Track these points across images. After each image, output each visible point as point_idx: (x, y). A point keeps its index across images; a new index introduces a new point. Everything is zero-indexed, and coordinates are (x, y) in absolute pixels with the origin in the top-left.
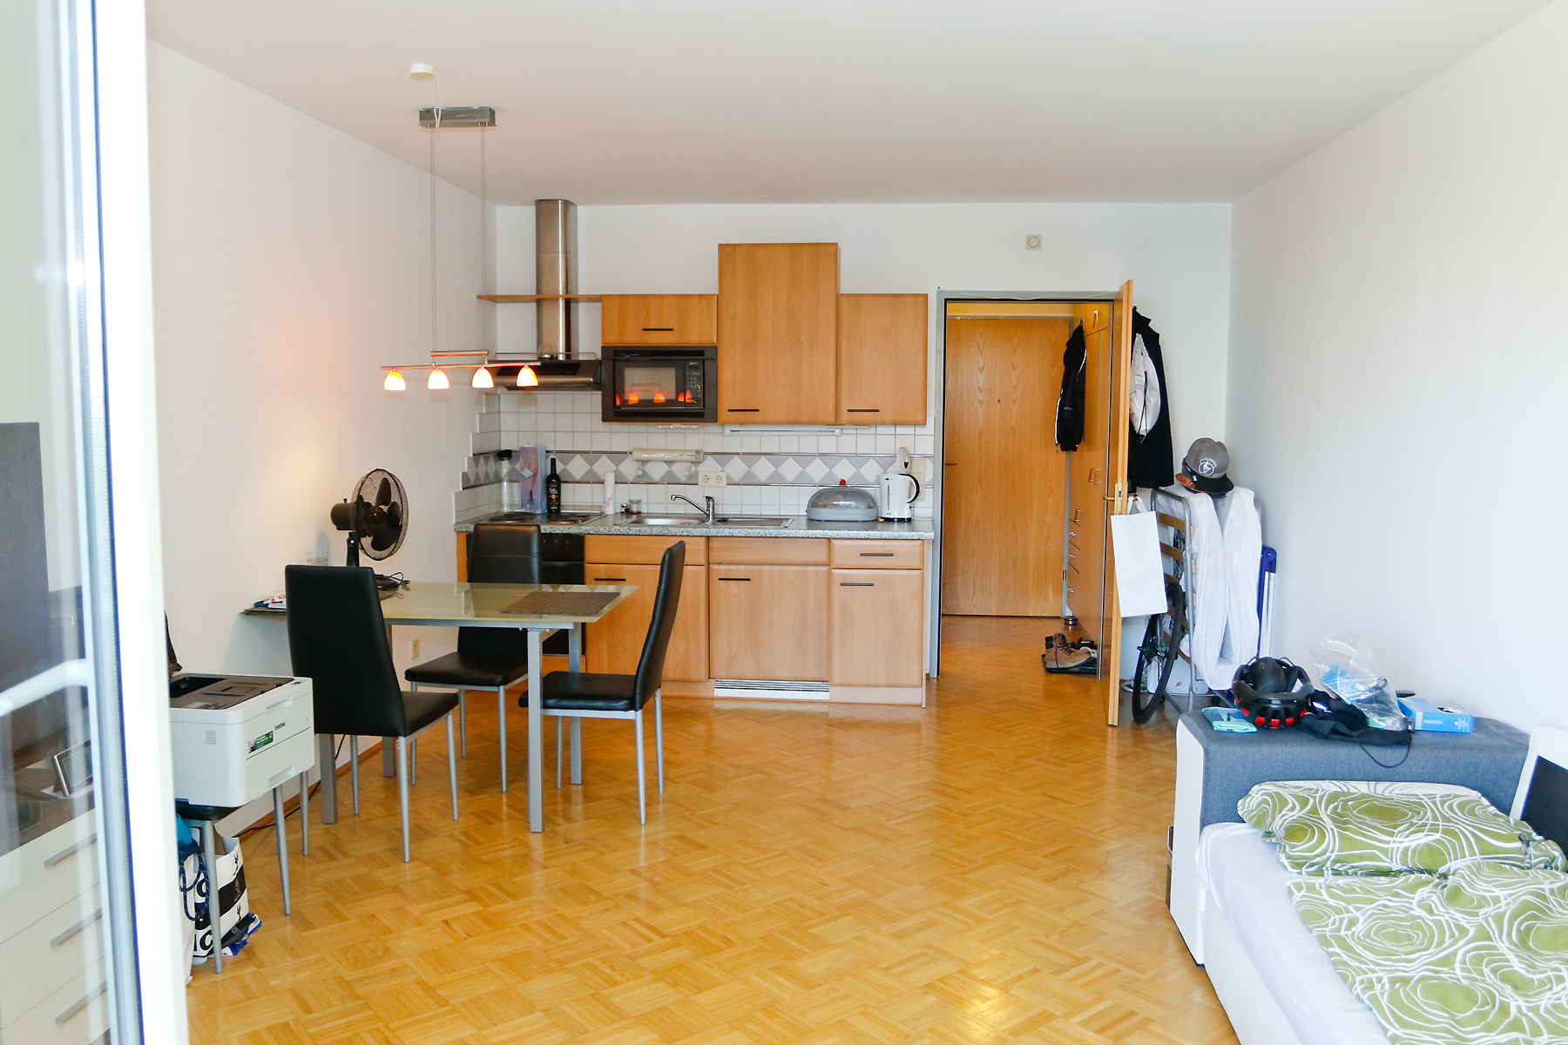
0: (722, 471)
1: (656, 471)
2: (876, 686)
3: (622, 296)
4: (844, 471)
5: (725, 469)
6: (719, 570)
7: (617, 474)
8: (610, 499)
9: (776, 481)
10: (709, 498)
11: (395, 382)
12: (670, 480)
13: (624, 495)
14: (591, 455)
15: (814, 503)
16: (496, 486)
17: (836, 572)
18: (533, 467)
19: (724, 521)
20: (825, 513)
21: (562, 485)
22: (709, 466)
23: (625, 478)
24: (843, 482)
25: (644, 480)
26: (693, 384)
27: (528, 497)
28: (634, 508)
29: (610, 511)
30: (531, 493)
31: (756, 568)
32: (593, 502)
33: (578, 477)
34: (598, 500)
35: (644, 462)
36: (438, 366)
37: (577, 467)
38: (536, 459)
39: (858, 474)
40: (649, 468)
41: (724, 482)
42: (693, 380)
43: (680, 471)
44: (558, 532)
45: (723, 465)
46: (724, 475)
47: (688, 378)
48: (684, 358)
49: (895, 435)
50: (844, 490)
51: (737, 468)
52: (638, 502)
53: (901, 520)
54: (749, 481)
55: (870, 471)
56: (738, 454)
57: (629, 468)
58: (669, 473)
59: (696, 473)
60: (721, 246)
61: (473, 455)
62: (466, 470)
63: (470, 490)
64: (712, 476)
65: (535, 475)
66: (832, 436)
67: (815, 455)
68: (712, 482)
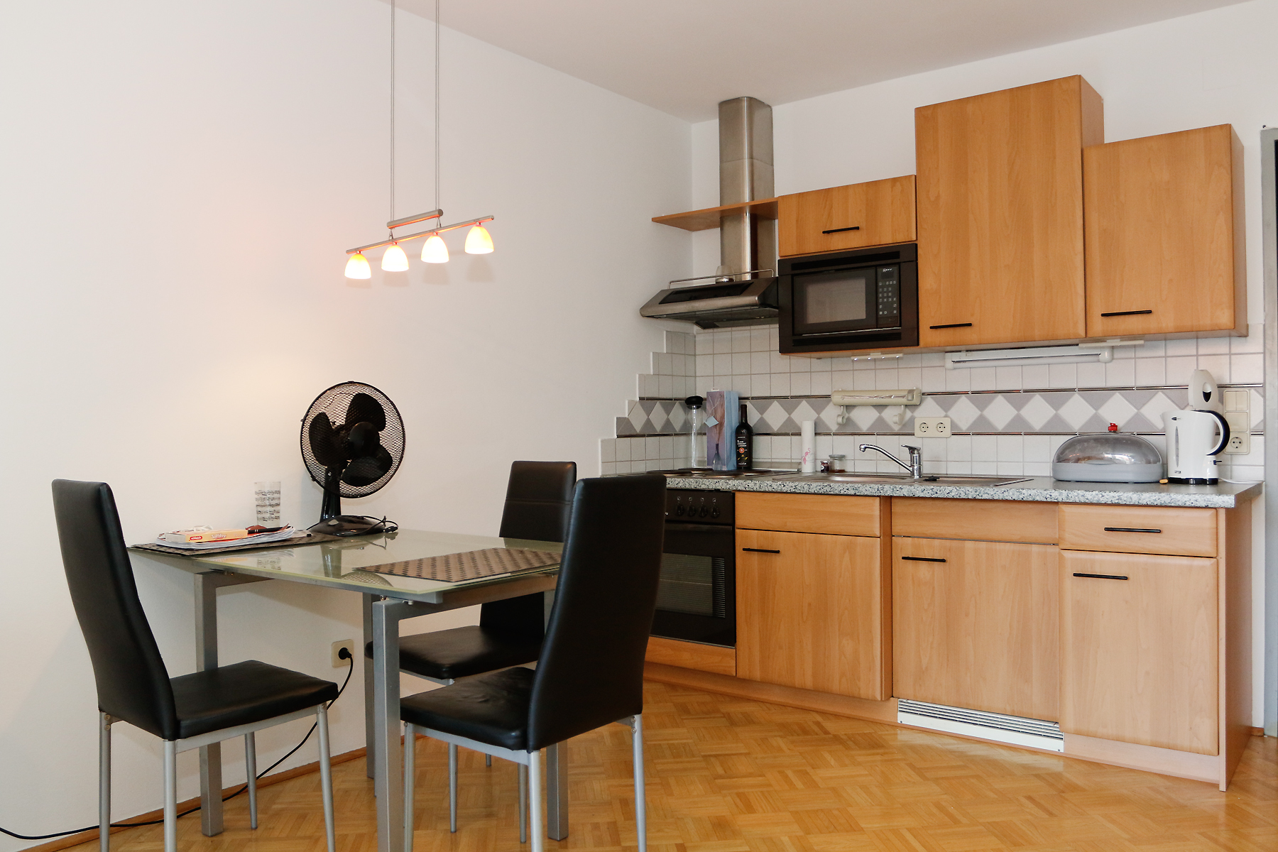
0: (946, 416)
1: (865, 418)
2: (1136, 742)
3: (800, 194)
4: (1118, 412)
5: (949, 413)
6: (904, 546)
7: (817, 424)
8: (807, 453)
9: (1018, 430)
10: (912, 450)
11: (358, 268)
12: (880, 430)
13: (828, 448)
14: (789, 401)
15: (1061, 458)
16: (682, 438)
17: (1067, 554)
18: (719, 416)
19: (933, 479)
20: (1074, 470)
21: (754, 437)
22: (929, 411)
23: (828, 428)
24: (1113, 428)
25: (848, 429)
26: (888, 297)
27: (714, 451)
28: (837, 466)
29: (807, 469)
30: (717, 445)
31: (955, 543)
32: (791, 459)
33: (775, 428)
34: (796, 457)
35: (849, 407)
36: (393, 241)
37: (775, 416)
38: (722, 405)
39: (1138, 418)
40: (856, 415)
41: (948, 432)
42: (888, 292)
43: (891, 416)
44: (703, 487)
45: (946, 408)
46: (947, 422)
47: (881, 290)
48: (873, 263)
49: (1197, 355)
50: (1114, 438)
51: (964, 412)
52: (842, 458)
53: (1201, 482)
54: (982, 430)
55: (1156, 410)
56: (966, 393)
57: (831, 416)
58: (880, 421)
59: (912, 419)
60: (920, 111)
61: (641, 399)
62: (627, 416)
63: (633, 439)
64: (932, 424)
65: (721, 425)
66: (1099, 361)
67: (1073, 390)
68: (932, 431)
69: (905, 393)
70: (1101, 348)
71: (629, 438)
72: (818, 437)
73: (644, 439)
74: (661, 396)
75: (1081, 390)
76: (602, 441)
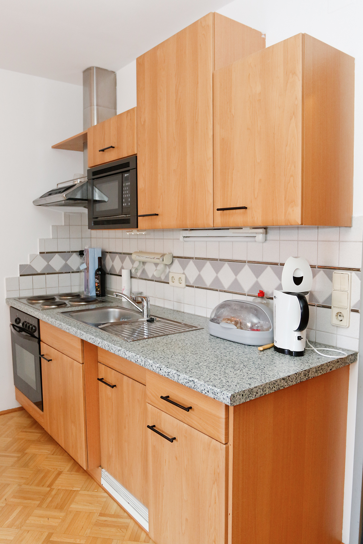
0: (183, 273)
1: (150, 270)
4: (267, 281)
5: (185, 271)
8: (123, 289)
14: (121, 255)
18: (87, 263)
22: (176, 268)
30: (87, 280)
33: (117, 271)
38: (88, 257)
40: (147, 268)
45: (184, 267)
46: (184, 277)
48: (120, 171)
54: (199, 285)
59: (169, 274)
61: (40, 253)
62: (29, 263)
63: (34, 276)
64: (177, 277)
65: (87, 269)
66: (255, 241)
67: (244, 262)
68: (177, 283)
69: (159, 257)
70: (256, 233)
71: (31, 276)
72: (133, 279)
73: (44, 276)
74: (59, 251)
75: (249, 262)
76: (7, 279)
